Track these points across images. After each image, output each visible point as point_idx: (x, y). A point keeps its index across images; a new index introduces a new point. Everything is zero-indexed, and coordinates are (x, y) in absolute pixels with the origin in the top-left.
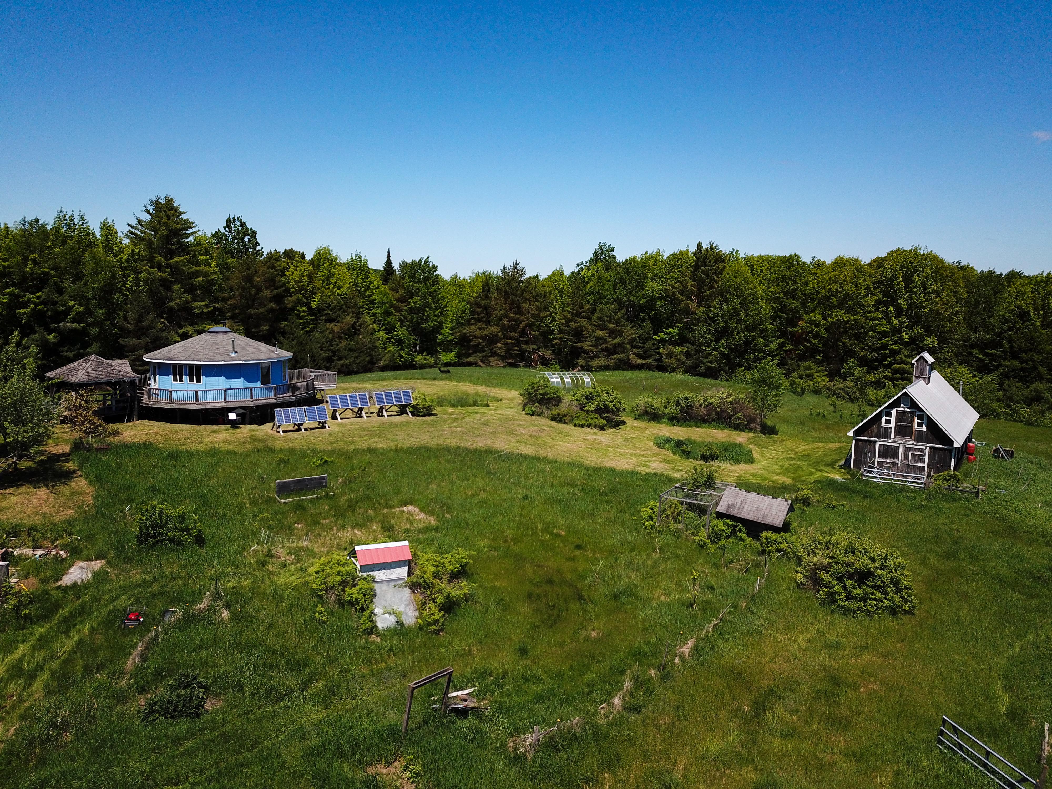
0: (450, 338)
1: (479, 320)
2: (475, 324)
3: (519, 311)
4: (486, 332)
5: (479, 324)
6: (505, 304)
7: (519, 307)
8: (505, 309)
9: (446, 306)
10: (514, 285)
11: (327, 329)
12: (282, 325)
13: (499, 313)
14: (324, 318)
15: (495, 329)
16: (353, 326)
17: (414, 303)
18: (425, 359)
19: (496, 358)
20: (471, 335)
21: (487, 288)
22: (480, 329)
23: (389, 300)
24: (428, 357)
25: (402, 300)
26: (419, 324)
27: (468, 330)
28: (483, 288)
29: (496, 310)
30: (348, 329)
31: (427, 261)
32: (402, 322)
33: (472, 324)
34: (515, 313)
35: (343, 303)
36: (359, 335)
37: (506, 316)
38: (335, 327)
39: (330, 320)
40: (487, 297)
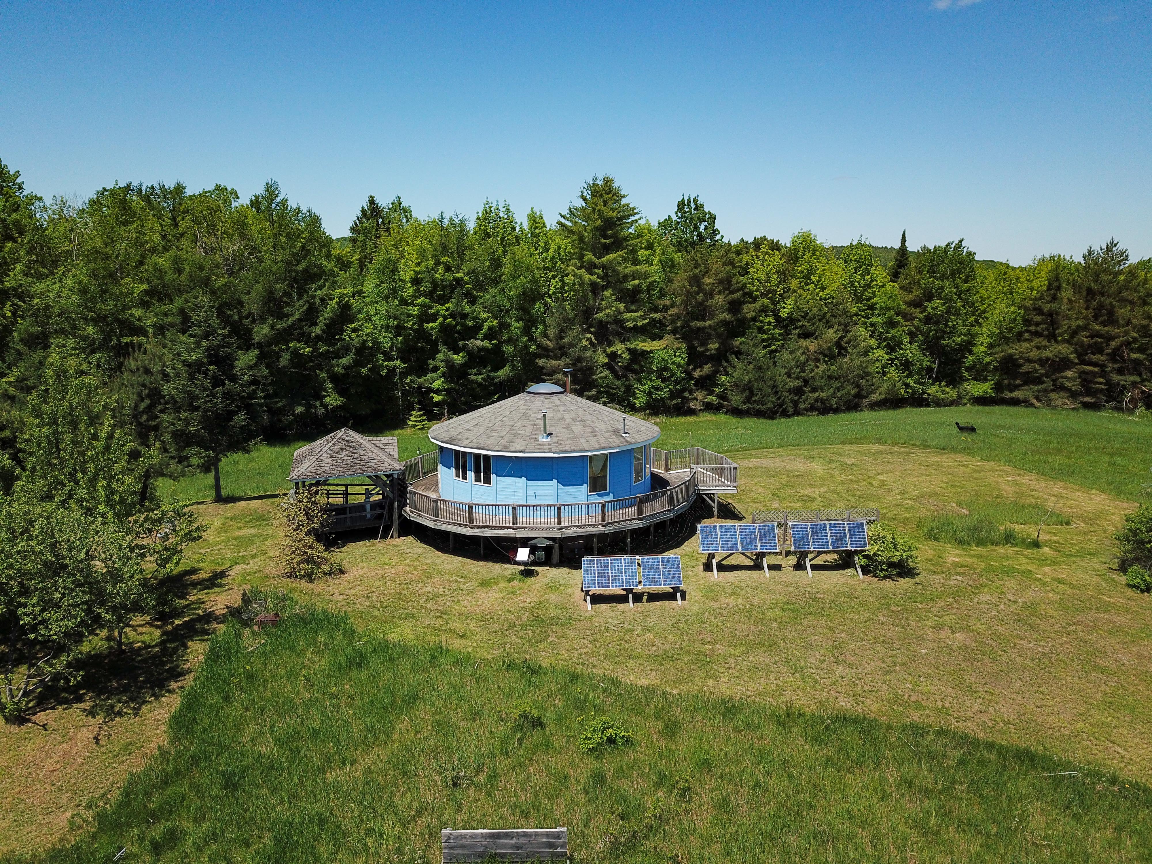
0: (988, 360)
1: (1038, 334)
2: (1030, 340)
3: (1111, 320)
4: (1047, 354)
5: (1037, 340)
6: (1087, 309)
7: (1111, 313)
8: (1086, 318)
9: (985, 312)
10: (1105, 278)
11: (800, 347)
12: (738, 343)
13: (1074, 324)
14: (797, 332)
15: (1064, 349)
16: (838, 344)
17: (932, 308)
18: (943, 392)
19: (1062, 394)
20: (1021, 358)
21: (1056, 284)
22: (1038, 348)
23: (895, 305)
24: (947, 389)
25: (917, 304)
26: (938, 338)
27: (1017, 349)
28: (1050, 284)
29: (1070, 319)
30: (829, 349)
31: (959, 245)
32: (912, 335)
33: (1026, 340)
34: (1104, 324)
35: (826, 310)
36: (845, 356)
37: (1085, 328)
38: (812, 345)
39: (806, 335)
40: (1054, 298)
